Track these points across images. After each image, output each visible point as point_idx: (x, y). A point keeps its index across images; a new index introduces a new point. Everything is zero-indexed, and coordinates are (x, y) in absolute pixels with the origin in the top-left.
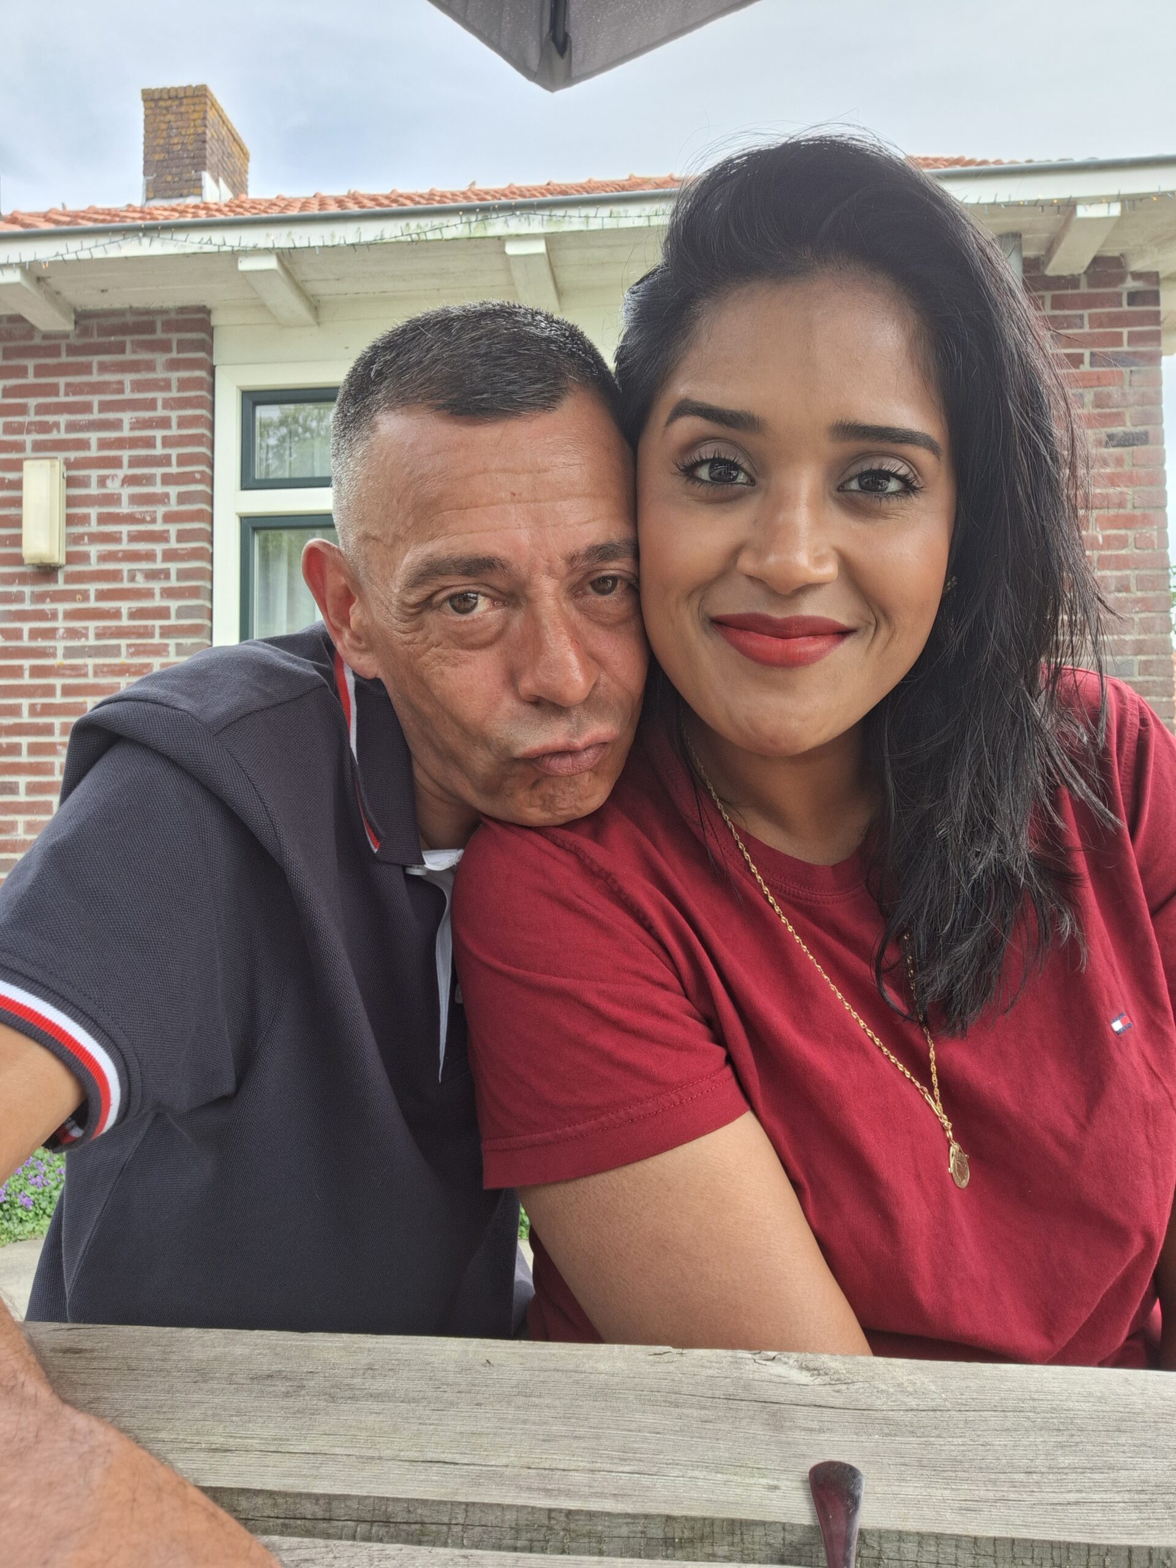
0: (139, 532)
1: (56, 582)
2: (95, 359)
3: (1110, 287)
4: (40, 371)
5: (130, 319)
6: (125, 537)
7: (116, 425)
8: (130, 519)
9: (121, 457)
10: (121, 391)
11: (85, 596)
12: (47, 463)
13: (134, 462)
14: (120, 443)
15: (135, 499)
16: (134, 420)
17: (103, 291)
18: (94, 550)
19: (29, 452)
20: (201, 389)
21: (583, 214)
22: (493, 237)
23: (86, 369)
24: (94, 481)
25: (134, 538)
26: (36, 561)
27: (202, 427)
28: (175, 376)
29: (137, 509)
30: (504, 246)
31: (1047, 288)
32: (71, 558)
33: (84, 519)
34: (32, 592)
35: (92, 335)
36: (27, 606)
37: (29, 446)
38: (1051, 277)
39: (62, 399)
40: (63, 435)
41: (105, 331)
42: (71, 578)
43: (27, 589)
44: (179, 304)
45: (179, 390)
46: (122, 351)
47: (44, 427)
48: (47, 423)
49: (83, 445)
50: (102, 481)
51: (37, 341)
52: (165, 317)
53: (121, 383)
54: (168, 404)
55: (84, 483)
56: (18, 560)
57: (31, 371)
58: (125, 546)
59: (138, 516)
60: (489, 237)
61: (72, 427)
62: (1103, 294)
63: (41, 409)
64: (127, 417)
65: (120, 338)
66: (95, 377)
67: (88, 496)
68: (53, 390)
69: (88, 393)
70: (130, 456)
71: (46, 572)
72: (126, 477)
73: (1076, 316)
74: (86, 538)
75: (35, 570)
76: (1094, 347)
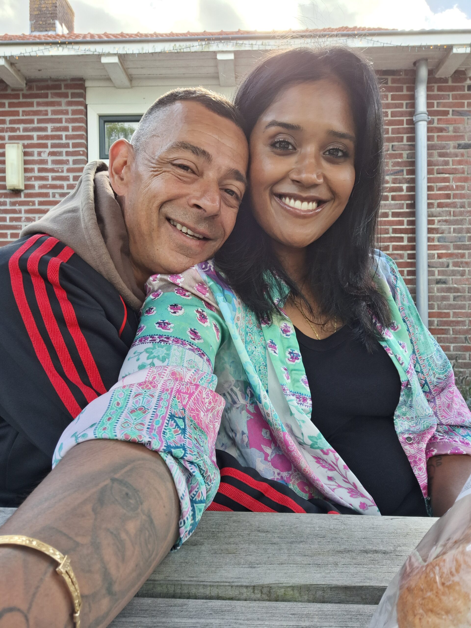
0: (57, 176)
1: (21, 197)
2: (35, 100)
3: (461, 83)
4: (11, 105)
5: (50, 83)
6: (50, 178)
7: (45, 129)
8: (52, 170)
9: (47, 143)
10: (47, 114)
11: (33, 203)
12: (16, 145)
13: (53, 146)
14: (47, 137)
15: (54, 162)
16: (53, 127)
17: (39, 70)
18: (37, 184)
19: (7, 141)
20: (82, 114)
21: (250, 43)
22: (212, 52)
23: (31, 104)
24: (36, 154)
25: (54, 179)
26: (12, 188)
27: (82, 131)
28: (70, 108)
29: (55, 166)
30: (216, 56)
31: (435, 83)
32: (27, 187)
33: (32, 170)
34: (10, 201)
35: (33, 90)
36: (8, 207)
37: (7, 138)
38: (438, 78)
39: (21, 117)
40: (22, 133)
41: (39, 88)
42: (27, 195)
43: (8, 200)
44: (72, 77)
45: (72, 115)
46: (47, 97)
47: (13, 130)
48: (14, 128)
49: (31, 138)
50: (39, 154)
51: (9, 92)
52: (66, 83)
53: (47, 111)
54: (67, 121)
55: (31, 154)
56: (4, 187)
57: (7, 105)
58: (50, 182)
59: (56, 169)
60: (210, 52)
61: (25, 130)
62: (457, 86)
63: (11, 122)
64: (50, 126)
65: (46, 91)
66: (35, 108)
67: (33, 160)
68: (17, 113)
69: (32, 115)
70: (51, 143)
71: (16, 192)
72: (50, 152)
73: (446, 95)
74: (33, 178)
75: (11, 192)
76: (454, 108)
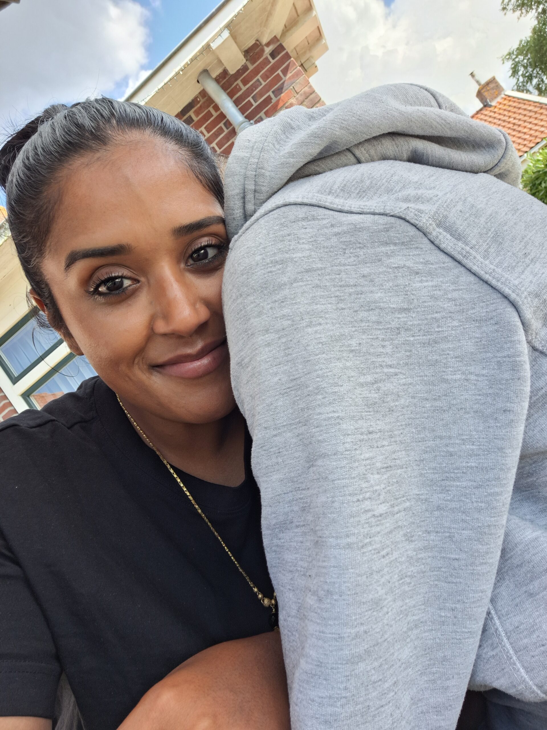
3: (261, 58)
31: (236, 80)
38: (235, 74)
62: (260, 63)
73: (256, 82)
76: (272, 89)
